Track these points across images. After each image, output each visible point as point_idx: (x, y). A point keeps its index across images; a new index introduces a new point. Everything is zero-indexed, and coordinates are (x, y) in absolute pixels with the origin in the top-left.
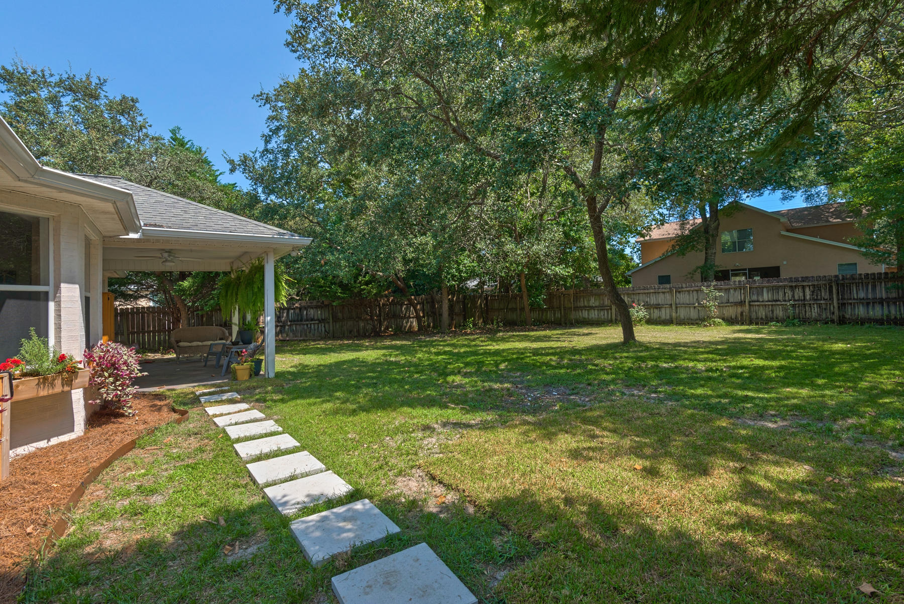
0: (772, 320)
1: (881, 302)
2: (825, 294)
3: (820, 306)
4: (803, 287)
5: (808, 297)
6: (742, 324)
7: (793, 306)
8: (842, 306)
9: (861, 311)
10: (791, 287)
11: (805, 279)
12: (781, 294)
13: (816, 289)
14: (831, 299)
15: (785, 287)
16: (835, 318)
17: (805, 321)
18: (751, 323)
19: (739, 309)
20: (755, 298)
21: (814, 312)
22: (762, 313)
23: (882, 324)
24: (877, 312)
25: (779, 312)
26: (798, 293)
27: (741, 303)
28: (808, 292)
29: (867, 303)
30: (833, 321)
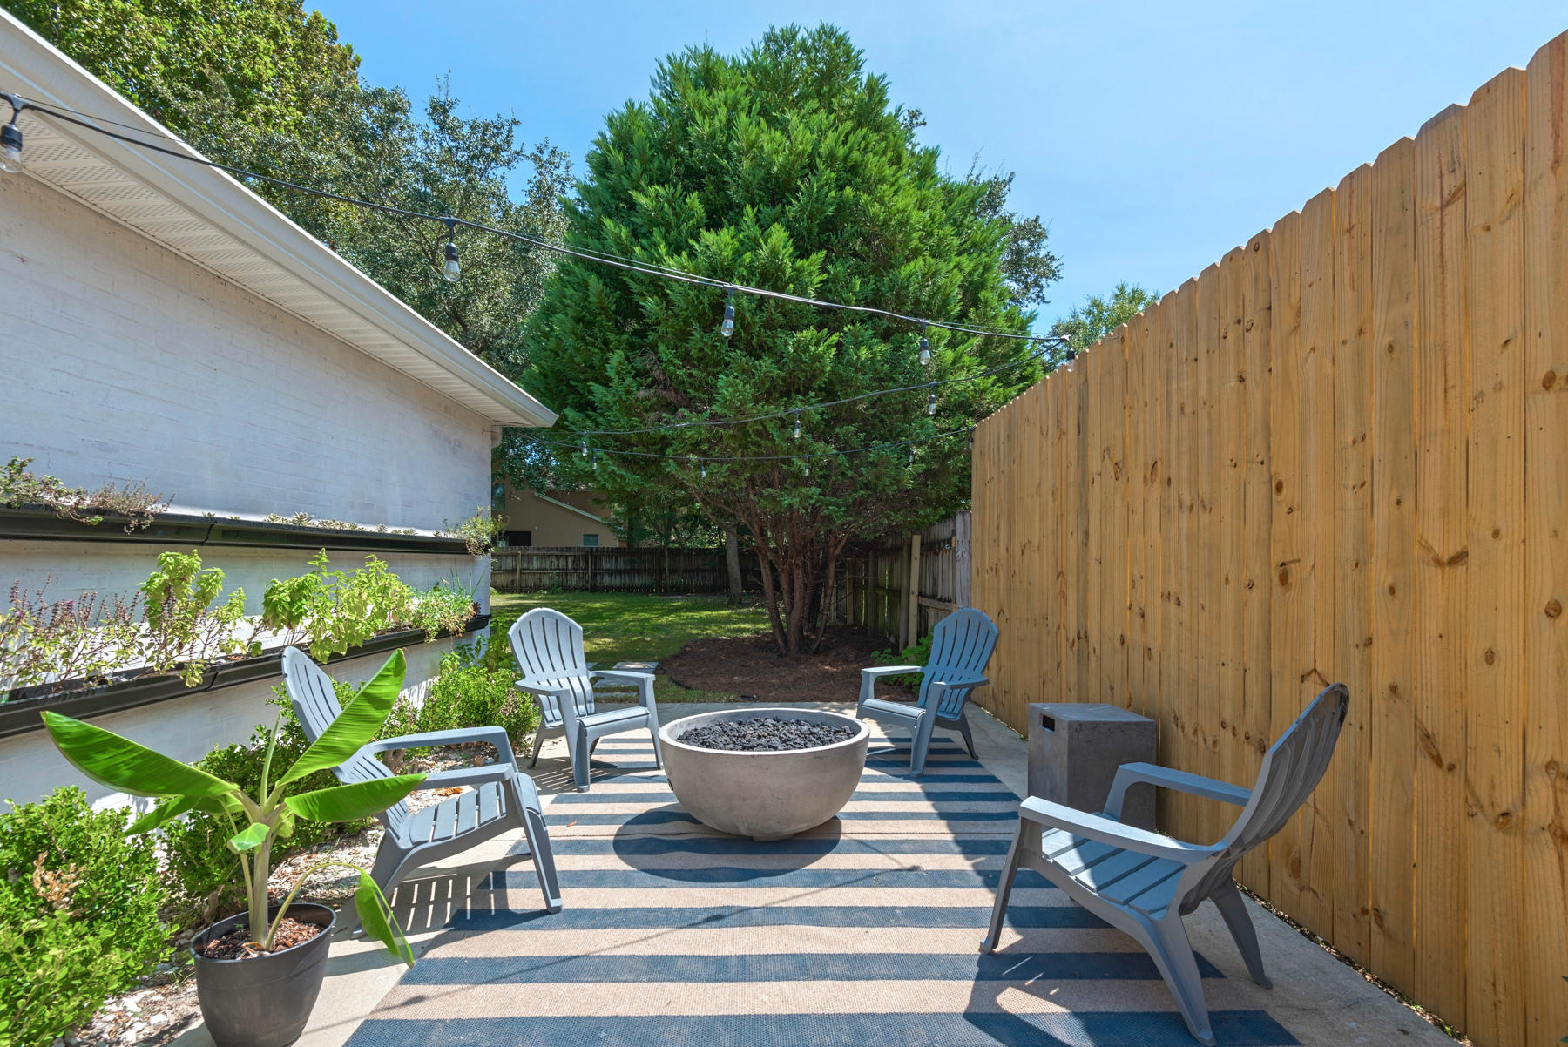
0: (539, 588)
1: (621, 572)
2: (582, 564)
3: (578, 574)
4: (567, 557)
5: (570, 566)
6: (513, 593)
7: (558, 574)
8: (594, 575)
9: (607, 580)
10: (557, 556)
11: (568, 549)
12: (548, 562)
13: (577, 559)
14: (587, 569)
15: (550, 556)
16: (589, 586)
17: (567, 589)
18: (520, 592)
19: (511, 577)
20: (525, 566)
21: (573, 581)
22: (531, 581)
23: (620, 591)
24: (617, 581)
25: (546, 581)
26: (562, 563)
27: (513, 571)
28: (570, 561)
29: (611, 573)
30: (587, 589)
